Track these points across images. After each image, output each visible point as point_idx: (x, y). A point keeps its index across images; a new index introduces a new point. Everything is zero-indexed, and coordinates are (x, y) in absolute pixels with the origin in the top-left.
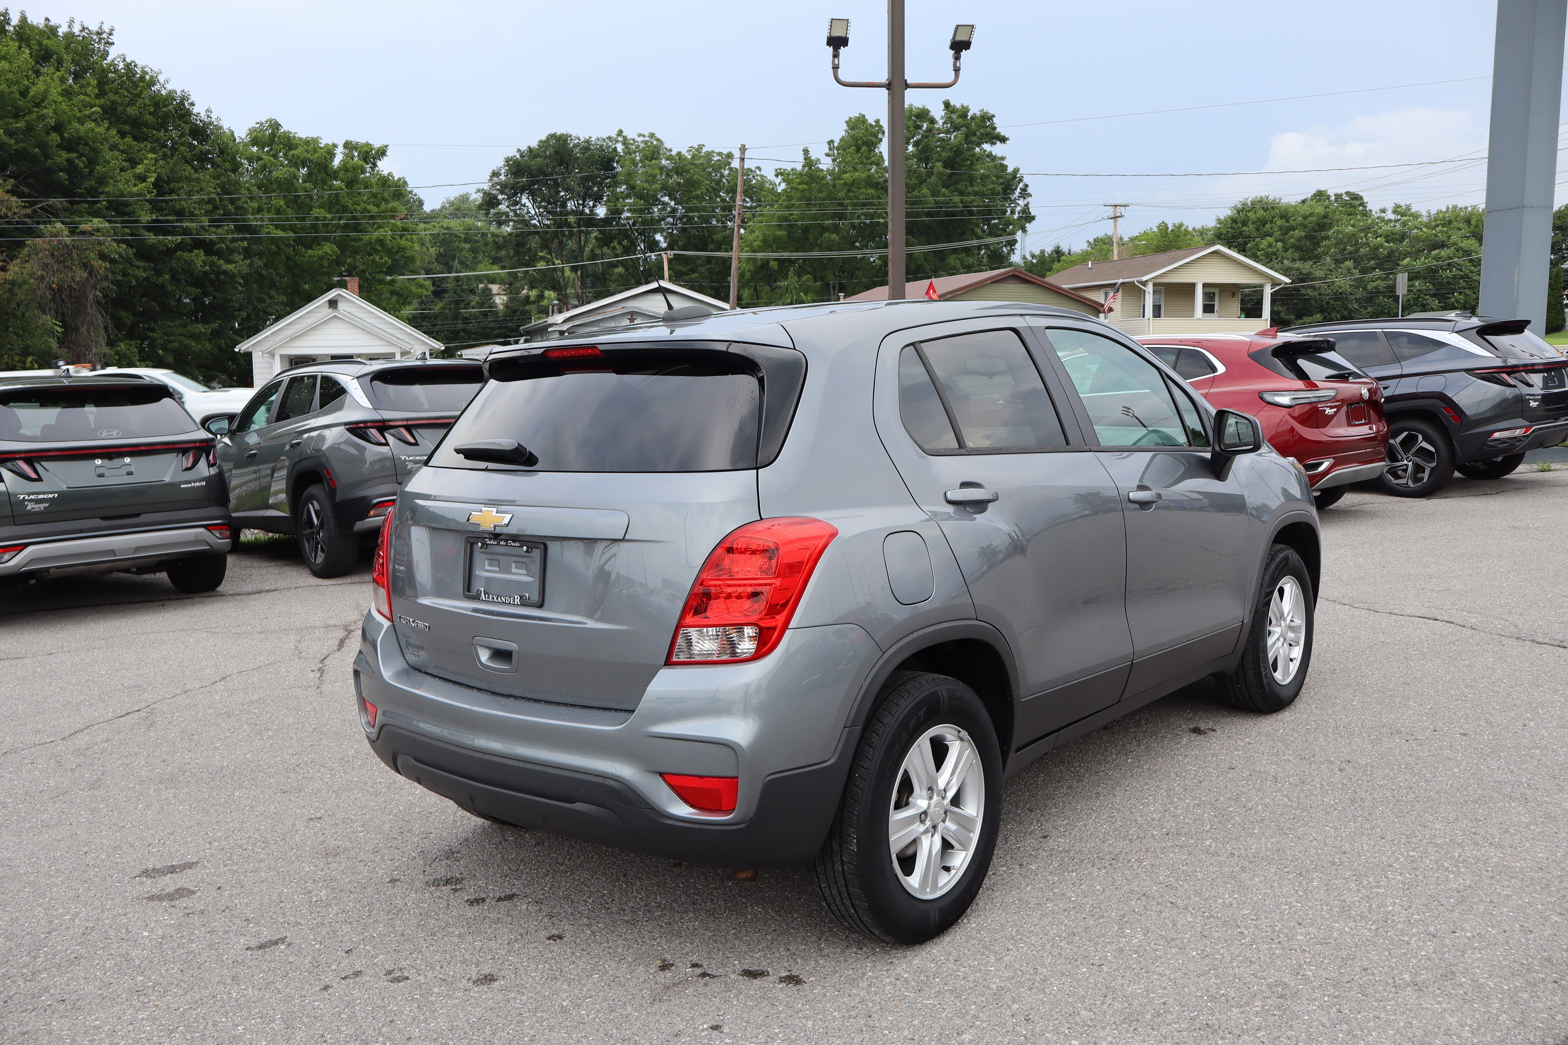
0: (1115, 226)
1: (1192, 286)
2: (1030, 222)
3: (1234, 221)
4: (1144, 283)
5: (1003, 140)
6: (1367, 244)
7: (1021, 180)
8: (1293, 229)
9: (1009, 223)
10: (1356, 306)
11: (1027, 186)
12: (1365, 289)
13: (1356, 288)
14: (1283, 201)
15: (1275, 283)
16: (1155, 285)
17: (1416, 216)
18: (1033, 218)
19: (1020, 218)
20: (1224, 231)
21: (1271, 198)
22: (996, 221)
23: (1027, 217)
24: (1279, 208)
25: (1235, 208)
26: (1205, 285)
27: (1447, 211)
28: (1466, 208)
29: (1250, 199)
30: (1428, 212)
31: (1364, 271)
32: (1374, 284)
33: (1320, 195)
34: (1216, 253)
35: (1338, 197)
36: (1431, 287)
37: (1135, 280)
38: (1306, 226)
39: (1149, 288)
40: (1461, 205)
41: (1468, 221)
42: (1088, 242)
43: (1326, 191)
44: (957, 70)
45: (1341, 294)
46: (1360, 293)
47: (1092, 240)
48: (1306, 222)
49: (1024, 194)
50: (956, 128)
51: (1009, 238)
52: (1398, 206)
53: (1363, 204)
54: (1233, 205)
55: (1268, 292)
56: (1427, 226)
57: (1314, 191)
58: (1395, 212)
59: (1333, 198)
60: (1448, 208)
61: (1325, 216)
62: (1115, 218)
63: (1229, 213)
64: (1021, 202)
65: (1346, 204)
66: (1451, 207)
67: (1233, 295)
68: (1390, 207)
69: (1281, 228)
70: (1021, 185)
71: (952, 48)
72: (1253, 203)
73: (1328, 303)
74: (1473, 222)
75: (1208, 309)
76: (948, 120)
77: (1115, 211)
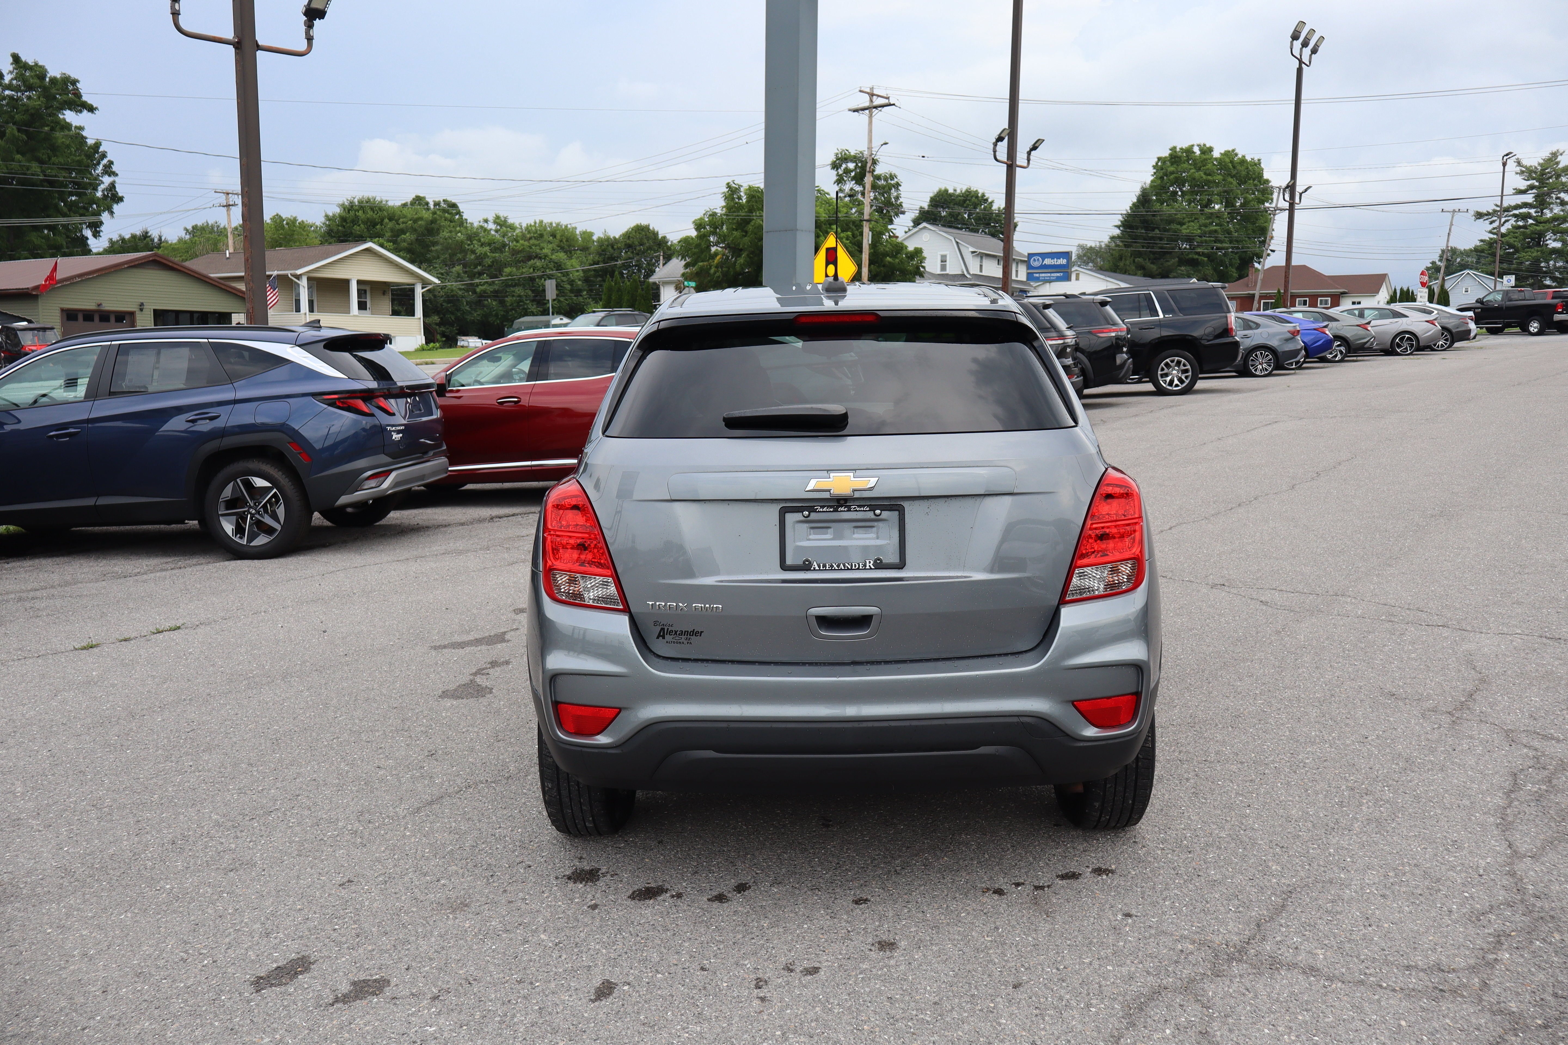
0: (229, 215)
1: (346, 283)
2: (117, 203)
3: (343, 219)
4: (298, 277)
5: (91, 109)
6: (473, 252)
7: (104, 156)
8: (403, 232)
9: (94, 201)
10: (467, 308)
11: (111, 163)
12: (474, 292)
13: (468, 291)
14: (390, 204)
15: (425, 283)
16: (309, 279)
17: (512, 227)
18: (121, 199)
19: (105, 197)
20: (335, 229)
21: (378, 199)
22: (73, 198)
23: (113, 197)
24: (387, 210)
25: (342, 206)
26: (359, 282)
27: (535, 225)
28: (551, 224)
29: (357, 197)
30: (520, 224)
31: (472, 276)
32: (483, 288)
33: (419, 200)
34: (368, 250)
35: (437, 204)
36: (530, 293)
37: (289, 273)
38: (415, 230)
39: (304, 282)
40: (546, 220)
41: (554, 235)
42: (186, 230)
43: (424, 198)
44: (310, 39)
45: (453, 296)
46: (471, 296)
47: (190, 228)
48: (415, 226)
49: (109, 170)
50: (30, 88)
51: (93, 219)
52: (498, 217)
53: (459, 213)
54: (341, 203)
55: (419, 292)
56: (523, 237)
57: (413, 196)
58: (495, 222)
59: (432, 206)
60: (535, 223)
61: (433, 221)
62: (228, 206)
63: (337, 210)
64: (107, 180)
65: (444, 211)
66: (538, 222)
67: (384, 293)
68: (491, 218)
69: (392, 230)
70: (105, 161)
71: (306, 14)
72: (360, 202)
73: (442, 305)
74: (558, 237)
75: (362, 306)
76: (20, 77)
77: (227, 199)
